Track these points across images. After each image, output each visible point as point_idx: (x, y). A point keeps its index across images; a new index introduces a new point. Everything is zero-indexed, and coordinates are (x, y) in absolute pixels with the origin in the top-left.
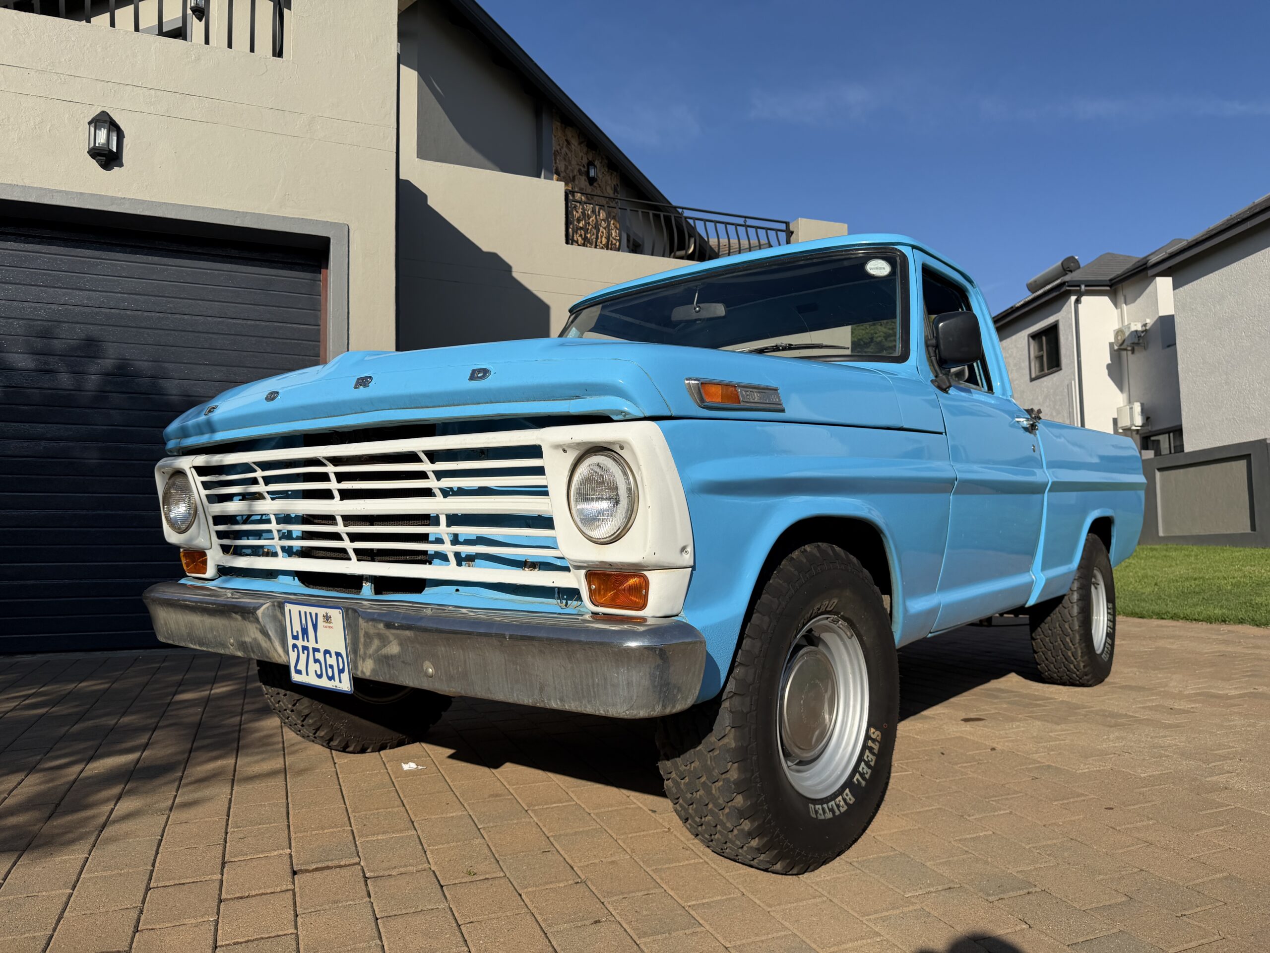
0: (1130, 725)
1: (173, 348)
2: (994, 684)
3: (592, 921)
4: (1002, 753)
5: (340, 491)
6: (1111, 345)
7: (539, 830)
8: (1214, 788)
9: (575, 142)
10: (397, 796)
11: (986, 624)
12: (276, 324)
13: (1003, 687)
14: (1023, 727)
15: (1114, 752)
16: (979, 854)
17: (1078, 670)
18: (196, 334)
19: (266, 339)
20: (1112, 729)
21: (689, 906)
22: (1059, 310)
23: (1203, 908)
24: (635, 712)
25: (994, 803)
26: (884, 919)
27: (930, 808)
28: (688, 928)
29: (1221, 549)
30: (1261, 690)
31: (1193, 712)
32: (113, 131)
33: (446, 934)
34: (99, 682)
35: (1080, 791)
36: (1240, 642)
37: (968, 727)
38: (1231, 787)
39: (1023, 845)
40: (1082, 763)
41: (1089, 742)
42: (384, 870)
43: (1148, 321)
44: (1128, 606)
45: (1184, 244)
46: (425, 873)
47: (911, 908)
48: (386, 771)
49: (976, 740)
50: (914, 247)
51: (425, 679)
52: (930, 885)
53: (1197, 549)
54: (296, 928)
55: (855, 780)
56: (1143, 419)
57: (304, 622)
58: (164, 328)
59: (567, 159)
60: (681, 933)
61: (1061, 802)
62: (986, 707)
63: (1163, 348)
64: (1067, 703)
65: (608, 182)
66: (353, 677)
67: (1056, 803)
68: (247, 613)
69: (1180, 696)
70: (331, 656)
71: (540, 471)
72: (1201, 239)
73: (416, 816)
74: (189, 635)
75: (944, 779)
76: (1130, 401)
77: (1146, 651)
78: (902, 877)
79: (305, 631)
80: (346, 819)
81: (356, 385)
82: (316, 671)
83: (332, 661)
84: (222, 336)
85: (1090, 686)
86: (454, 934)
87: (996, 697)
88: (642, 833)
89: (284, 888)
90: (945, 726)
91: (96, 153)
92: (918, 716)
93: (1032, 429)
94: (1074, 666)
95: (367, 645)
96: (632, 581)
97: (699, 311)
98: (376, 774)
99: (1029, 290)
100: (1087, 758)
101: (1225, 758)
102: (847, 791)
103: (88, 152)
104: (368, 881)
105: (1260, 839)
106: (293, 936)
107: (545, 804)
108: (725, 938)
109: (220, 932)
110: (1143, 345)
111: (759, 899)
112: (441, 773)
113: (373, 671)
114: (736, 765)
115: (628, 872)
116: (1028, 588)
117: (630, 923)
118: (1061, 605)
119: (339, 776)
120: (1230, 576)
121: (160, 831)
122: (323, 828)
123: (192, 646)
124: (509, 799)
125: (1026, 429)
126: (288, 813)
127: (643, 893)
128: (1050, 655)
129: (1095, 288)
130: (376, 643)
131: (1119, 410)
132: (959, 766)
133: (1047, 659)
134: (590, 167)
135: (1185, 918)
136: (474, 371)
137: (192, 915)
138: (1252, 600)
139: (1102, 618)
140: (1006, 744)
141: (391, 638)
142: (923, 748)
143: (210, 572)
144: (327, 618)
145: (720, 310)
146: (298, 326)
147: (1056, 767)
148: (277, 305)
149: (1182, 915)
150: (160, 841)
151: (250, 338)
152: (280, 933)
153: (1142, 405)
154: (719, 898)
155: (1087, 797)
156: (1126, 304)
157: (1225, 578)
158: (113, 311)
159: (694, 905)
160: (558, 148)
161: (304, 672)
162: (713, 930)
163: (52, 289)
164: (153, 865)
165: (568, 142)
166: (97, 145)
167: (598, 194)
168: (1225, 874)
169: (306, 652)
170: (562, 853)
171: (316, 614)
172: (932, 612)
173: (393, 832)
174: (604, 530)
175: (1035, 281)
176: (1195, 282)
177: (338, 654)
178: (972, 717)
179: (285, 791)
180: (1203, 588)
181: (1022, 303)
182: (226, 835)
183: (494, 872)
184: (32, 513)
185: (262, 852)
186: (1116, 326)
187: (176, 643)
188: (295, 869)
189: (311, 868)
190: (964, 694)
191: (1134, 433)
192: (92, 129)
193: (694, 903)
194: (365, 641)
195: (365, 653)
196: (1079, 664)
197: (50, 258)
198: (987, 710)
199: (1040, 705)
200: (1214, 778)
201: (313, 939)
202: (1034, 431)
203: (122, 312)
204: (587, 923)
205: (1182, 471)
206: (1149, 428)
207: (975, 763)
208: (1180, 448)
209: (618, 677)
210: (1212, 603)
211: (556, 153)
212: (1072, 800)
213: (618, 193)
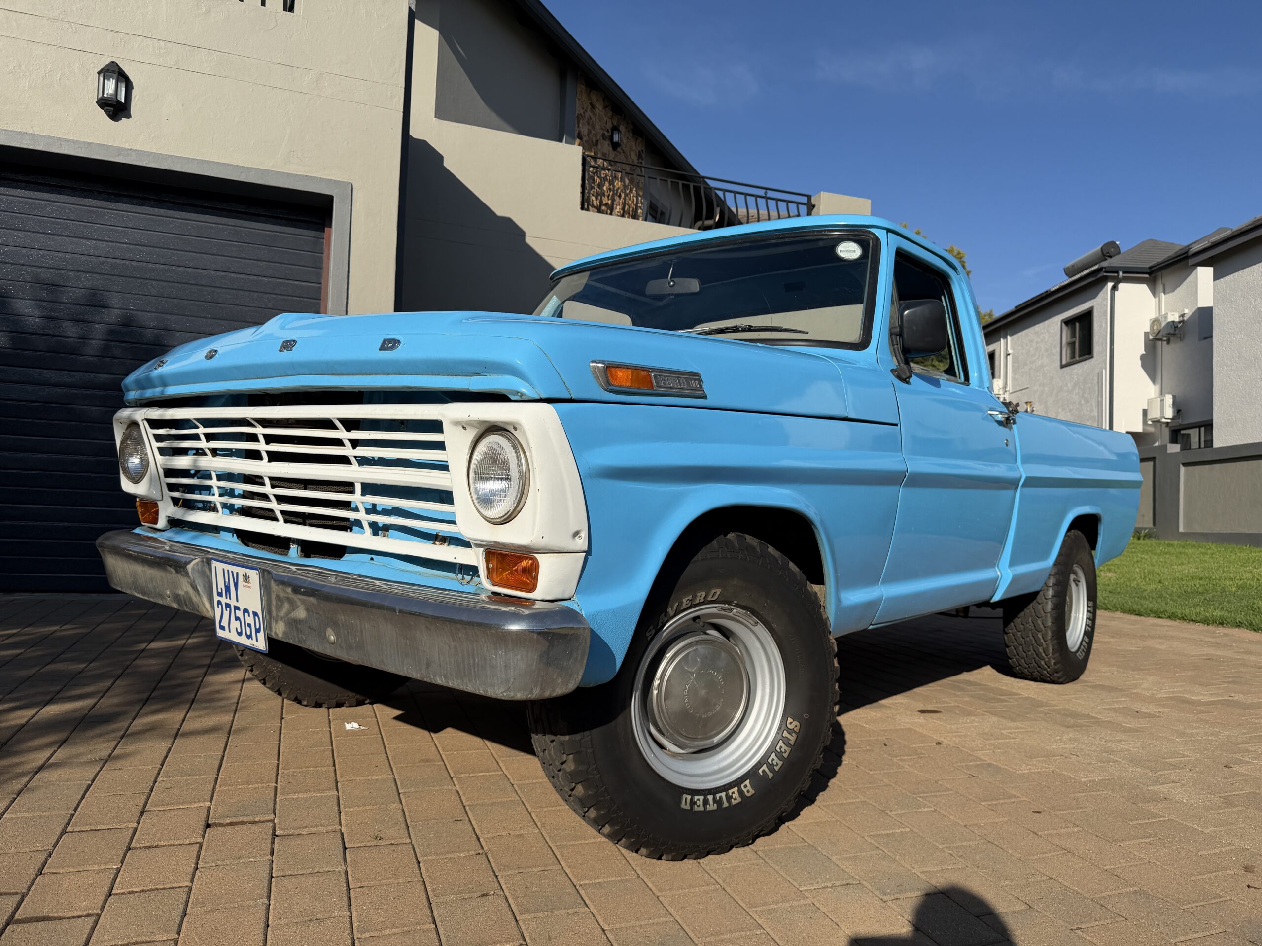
0: (1088, 726)
1: (175, 300)
2: (965, 676)
3: (479, 894)
4: (947, 748)
5: (268, 452)
6: (1146, 334)
7: (458, 798)
8: (1155, 798)
9: (599, 106)
10: (331, 755)
11: (962, 614)
12: (278, 280)
13: (972, 680)
14: (977, 722)
15: (1061, 753)
16: (889, 851)
17: (1049, 667)
18: (200, 287)
19: (268, 295)
20: (1068, 729)
21: (581, 885)
22: (1095, 297)
23: (1102, 923)
24: (512, 694)
25: (921, 799)
26: (769, 912)
27: (855, 800)
28: (572, 908)
29: (1239, 549)
30: (1236, 698)
31: (1159, 717)
32: (122, 82)
33: (333, 897)
34: (74, 626)
35: (1013, 792)
36: (1232, 646)
37: (921, 719)
38: (1171, 797)
39: (937, 844)
40: (1025, 763)
41: (1039, 742)
42: (294, 829)
43: (1186, 311)
44: (1127, 603)
45: (1228, 233)
46: (332, 835)
47: (802, 902)
48: (328, 729)
49: (925, 732)
50: (889, 230)
51: (328, 646)
52: (830, 880)
53: (1216, 548)
54: (192, 881)
55: (760, 771)
56: (1174, 412)
57: (227, 580)
58: (168, 280)
59: (591, 123)
60: (563, 912)
61: (989, 803)
62: (947, 699)
63: (1200, 340)
64: (1033, 699)
65: (632, 148)
66: (268, 637)
67: (984, 803)
68: (179, 567)
69: (1152, 700)
70: (249, 616)
71: (440, 446)
72: (1245, 229)
73: (341, 776)
74: (134, 583)
75: (879, 772)
76: (1162, 393)
77: (1131, 650)
78: (802, 870)
79: (228, 589)
80: (274, 775)
81: (281, 348)
82: (237, 629)
83: (250, 620)
84: (224, 290)
85: (1062, 683)
86: (341, 898)
87: (961, 689)
88: (558, 808)
89: (193, 840)
90: (898, 716)
91: (103, 103)
92: (875, 704)
93: (1007, 423)
94: (1045, 662)
95: (279, 608)
96: (525, 563)
97: (674, 285)
98: (318, 733)
99: (1067, 275)
100: (1032, 758)
101: (1175, 766)
102: (747, 782)
103: (97, 102)
104: (276, 839)
105: (1183, 853)
106: (186, 889)
107: (473, 773)
108: (605, 920)
109: (118, 880)
110: (1179, 335)
111: (652, 883)
112: (381, 734)
113: (285, 633)
114: (571, 756)
115: (532, 847)
116: (993, 584)
117: (516, 898)
118: (1035, 601)
119: (283, 732)
120: (1238, 578)
121: (92, 777)
122: (248, 784)
123: (136, 594)
124: (438, 765)
125: (1000, 423)
126: (220, 766)
127: (539, 868)
128: (1021, 649)
129: (1133, 275)
130: (286, 606)
131: (1150, 402)
132: (898, 758)
133: (1018, 654)
134: (615, 132)
135: (1079, 932)
136: (385, 341)
137: (97, 861)
138: (1254, 603)
139: (1081, 616)
140: (954, 739)
141: (299, 603)
142: (867, 738)
143: (162, 523)
144: (246, 578)
145: (694, 285)
146: (300, 283)
147: (997, 766)
148: (280, 261)
149: (1078, 928)
150: (89, 786)
151: (252, 294)
152: (175, 885)
153: (1174, 397)
154: (613, 879)
155: (1019, 799)
156: (1164, 293)
157: (1231, 579)
158: (118, 261)
159: (585, 885)
160: (582, 112)
161: (227, 628)
162: (595, 911)
163: (60, 238)
164: (75, 810)
165: (593, 106)
166: (105, 95)
167: (621, 161)
168: (1135, 889)
169: (228, 609)
170: (473, 822)
171: (237, 573)
172: (872, 605)
173: (315, 792)
174: (498, 511)
175: (1073, 266)
176: (1237, 274)
177: (255, 614)
178: (929, 709)
179: (224, 743)
180: (1207, 588)
181: (1057, 287)
182: (154, 784)
183: (401, 838)
184: (35, 456)
185: (182, 804)
186: (1153, 315)
187: (124, 590)
188: (209, 822)
189: (225, 823)
190: (930, 685)
191: (1164, 426)
192: (101, 79)
193: (587, 882)
194: (276, 603)
195: (277, 616)
196: (1049, 661)
197: (59, 207)
198: (948, 703)
199: (1003, 701)
200: (1156, 788)
201: (204, 894)
202: (1009, 425)
203: (127, 262)
204: (475, 895)
205: (1207, 467)
206: (1180, 421)
207: (916, 757)
208: (1209, 443)
209: (496, 660)
210: (1213, 605)
211: (579, 117)
212: (1001, 801)
213: (642, 159)
